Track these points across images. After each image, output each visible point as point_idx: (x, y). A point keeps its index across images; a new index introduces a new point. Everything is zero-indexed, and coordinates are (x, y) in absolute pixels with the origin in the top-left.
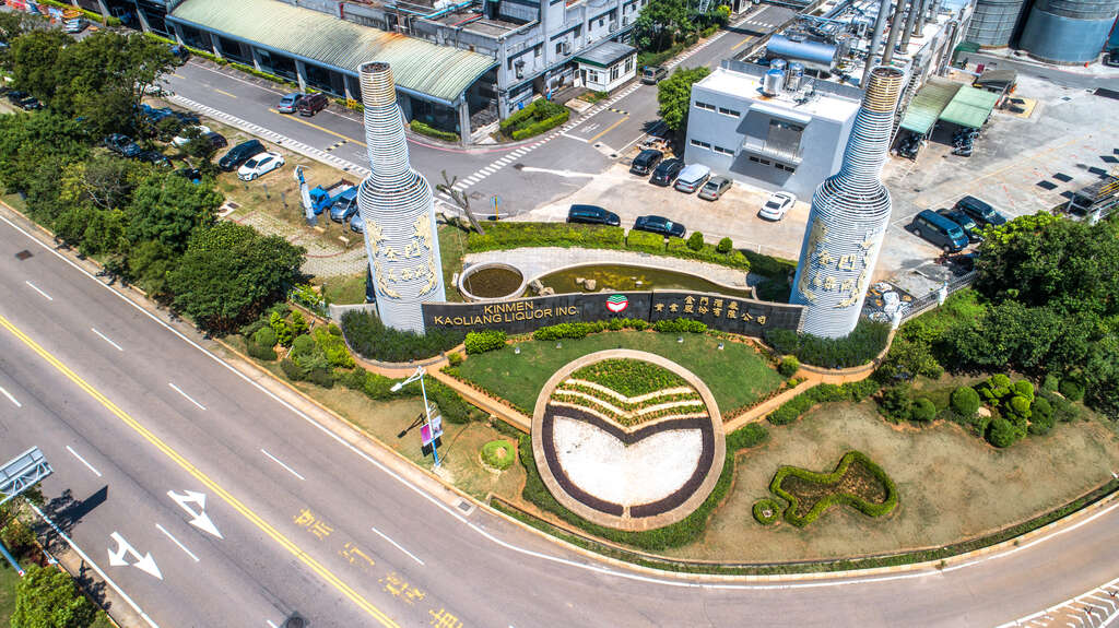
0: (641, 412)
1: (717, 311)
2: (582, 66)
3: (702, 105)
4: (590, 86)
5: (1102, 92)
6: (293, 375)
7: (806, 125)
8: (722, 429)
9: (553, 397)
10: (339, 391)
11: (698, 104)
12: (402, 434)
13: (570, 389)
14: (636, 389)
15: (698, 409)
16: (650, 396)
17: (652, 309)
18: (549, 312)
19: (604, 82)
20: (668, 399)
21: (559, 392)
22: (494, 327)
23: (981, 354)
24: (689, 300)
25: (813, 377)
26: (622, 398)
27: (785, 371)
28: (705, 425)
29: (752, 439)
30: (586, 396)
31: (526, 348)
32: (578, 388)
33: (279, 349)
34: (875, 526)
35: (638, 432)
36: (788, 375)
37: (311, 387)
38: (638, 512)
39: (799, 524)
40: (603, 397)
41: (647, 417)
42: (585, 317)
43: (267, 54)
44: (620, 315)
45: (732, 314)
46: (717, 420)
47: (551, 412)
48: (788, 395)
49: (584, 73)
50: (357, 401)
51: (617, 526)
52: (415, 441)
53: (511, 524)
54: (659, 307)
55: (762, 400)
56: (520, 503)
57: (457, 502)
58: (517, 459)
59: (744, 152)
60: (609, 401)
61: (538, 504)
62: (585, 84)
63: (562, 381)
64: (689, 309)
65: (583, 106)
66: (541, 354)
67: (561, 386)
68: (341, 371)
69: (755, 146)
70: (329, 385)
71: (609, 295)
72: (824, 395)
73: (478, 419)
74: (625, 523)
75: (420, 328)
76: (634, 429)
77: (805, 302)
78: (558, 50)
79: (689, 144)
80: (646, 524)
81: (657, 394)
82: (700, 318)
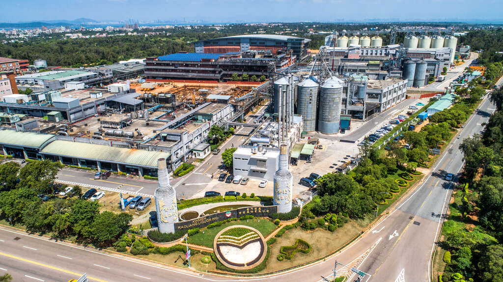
0: (243, 240)
1: (256, 211)
2: (194, 152)
3: (236, 158)
4: (197, 157)
5: (341, 141)
6: (134, 253)
7: (266, 160)
8: (265, 240)
9: (217, 242)
10: (151, 255)
11: (235, 158)
12: (176, 262)
13: (222, 238)
14: (240, 235)
15: (257, 237)
16: (244, 236)
17: (238, 214)
18: (210, 220)
19: (202, 156)
20: (249, 236)
21: (219, 240)
22: (196, 227)
23: (322, 209)
24: (248, 209)
25: (284, 224)
26: (236, 238)
27: (277, 224)
28: (260, 240)
29: (272, 242)
30: (227, 239)
31: (206, 231)
32: (224, 238)
33: (127, 247)
34: (307, 255)
35: (243, 246)
36: (278, 224)
37: (142, 256)
38: (248, 264)
39: (289, 259)
40: (231, 239)
41: (245, 241)
42: (220, 220)
43: (84, 161)
44: (230, 217)
45: (260, 211)
46: (263, 238)
47: (218, 246)
48: (279, 229)
49: (195, 154)
50: (158, 256)
51: (244, 269)
52: (180, 262)
53: (216, 276)
54: (240, 213)
55: (273, 232)
56: (216, 271)
57: (199, 274)
58: (211, 260)
59: (251, 170)
60: (232, 239)
61: (221, 269)
62: (196, 157)
63: (219, 236)
64: (248, 212)
65: (197, 164)
66: (210, 232)
67: (219, 238)
68: (150, 249)
69: (254, 168)
70: (147, 254)
71: (226, 212)
72: (288, 228)
73: (197, 253)
74: (246, 268)
75: (173, 232)
76: (242, 245)
77: (278, 204)
78: (187, 148)
79: (234, 170)
80: (251, 267)
81: (246, 235)
82: (252, 214)
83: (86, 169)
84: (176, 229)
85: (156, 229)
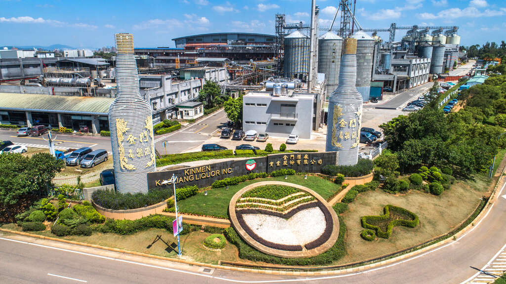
0: (286, 205)
1: (299, 162)
3: (249, 104)
4: (185, 118)
6: (59, 234)
7: (297, 102)
8: (329, 205)
9: (237, 207)
10: (94, 237)
11: (247, 104)
12: (149, 247)
13: (244, 201)
14: (279, 196)
15: (311, 200)
16: (286, 198)
17: (268, 165)
18: (218, 172)
19: (192, 114)
20: (296, 198)
21: (238, 204)
22: (191, 183)
24: (285, 157)
25: (351, 183)
26: (274, 201)
27: (338, 182)
28: (319, 204)
29: (343, 208)
30: (254, 203)
32: (249, 201)
33: (46, 223)
34: (417, 231)
35: (289, 213)
36: (340, 183)
37: (76, 237)
38: (310, 246)
39: (385, 236)
40: (264, 202)
41: (290, 206)
42: (235, 174)
44: (253, 171)
45: (306, 162)
46: (324, 201)
47: (239, 214)
48: (345, 191)
49: (182, 112)
50: (111, 237)
51: (303, 255)
52: (160, 247)
53: (241, 272)
54: (272, 163)
55: (337, 193)
56: (240, 261)
57: (201, 269)
58: (227, 242)
59: (272, 120)
61: (250, 258)
62: (182, 118)
63: (237, 198)
64: (285, 163)
65: (186, 124)
66: (219, 193)
67: (239, 201)
68: (95, 225)
69: (276, 117)
70: (87, 233)
72: (361, 190)
73: (195, 230)
74: (305, 253)
76: (286, 212)
78: (170, 102)
79: (244, 124)
80: (317, 251)
81: (290, 196)
82: (291, 166)
83: (9, 127)
84: (151, 186)
85: (110, 187)
